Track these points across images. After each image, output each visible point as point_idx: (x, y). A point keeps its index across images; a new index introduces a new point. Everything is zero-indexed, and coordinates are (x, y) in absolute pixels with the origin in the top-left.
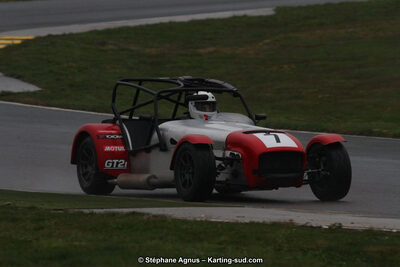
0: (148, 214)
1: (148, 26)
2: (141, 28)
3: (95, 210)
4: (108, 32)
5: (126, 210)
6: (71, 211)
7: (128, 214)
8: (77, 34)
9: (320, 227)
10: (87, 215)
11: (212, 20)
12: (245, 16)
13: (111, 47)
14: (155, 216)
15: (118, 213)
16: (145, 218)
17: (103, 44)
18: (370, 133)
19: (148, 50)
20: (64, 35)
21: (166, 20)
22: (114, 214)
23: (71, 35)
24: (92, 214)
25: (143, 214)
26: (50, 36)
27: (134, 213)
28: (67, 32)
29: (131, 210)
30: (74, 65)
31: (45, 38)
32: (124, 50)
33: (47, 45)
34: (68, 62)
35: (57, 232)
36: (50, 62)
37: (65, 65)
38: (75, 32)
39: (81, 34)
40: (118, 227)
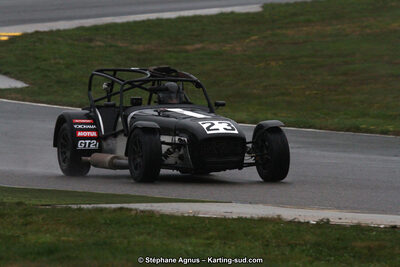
0: (136, 210)
1: (135, 23)
2: (128, 24)
3: (82, 206)
4: (96, 28)
5: (113, 206)
6: (59, 207)
7: (115, 210)
8: (65, 31)
9: (308, 222)
10: (74, 210)
11: (200, 17)
12: (232, 13)
13: (101, 44)
14: (142, 211)
15: (106, 209)
16: (133, 213)
17: (91, 40)
18: (357, 130)
19: (135, 47)
20: (51, 32)
21: (153, 16)
22: (102, 210)
23: (58, 31)
24: (80, 209)
25: (131, 210)
26: (37, 32)
27: (121, 209)
28: (54, 29)
29: (119, 205)
30: (61, 61)
31: (32, 34)
32: (111, 46)
33: (35, 42)
34: (55, 58)
35: (45, 227)
36: (37, 58)
37: (53, 61)
38: (62, 28)
39: (68, 30)
40: (106, 223)
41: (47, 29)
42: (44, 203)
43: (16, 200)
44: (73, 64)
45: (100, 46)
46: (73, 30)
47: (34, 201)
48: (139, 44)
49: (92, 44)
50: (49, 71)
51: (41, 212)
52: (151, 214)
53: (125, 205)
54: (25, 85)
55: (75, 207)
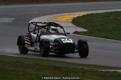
0: (120, 72)
3: (102, 70)
4: (111, 13)
5: (112, 71)
6: (95, 70)
7: (113, 72)
8: (101, 13)
13: (112, 18)
15: (110, 71)
17: (109, 17)
20: (96, 13)
22: (108, 72)
23: (99, 13)
24: (101, 71)
25: (118, 72)
26: (92, 14)
27: (115, 72)
28: (97, 13)
29: (114, 70)
30: (99, 23)
31: (90, 14)
32: (116, 19)
33: (91, 17)
34: (97, 22)
35: (90, 77)
36: (91, 22)
37: (96, 23)
38: (100, 13)
39: (102, 13)
40: (109, 76)
41: (95, 13)
42: (90, 69)
43: (81, 68)
44: (103, 24)
45: (112, 19)
46: (104, 13)
47: (87, 68)
49: (110, 18)
50: (95, 26)
51: (89, 72)
53: (117, 71)
54: (87, 31)
55: (100, 70)
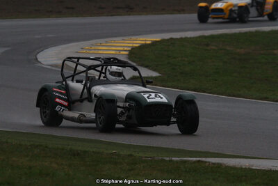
0: (209, 162)
1: (240, 33)
2: (235, 34)
3: (173, 159)
4: (212, 37)
5: (195, 159)
6: (156, 158)
7: (195, 162)
8: (191, 38)
10: (167, 161)
13: (213, 47)
14: (213, 164)
15: (189, 161)
16: (207, 164)
17: (208, 45)
19: (238, 50)
20: (181, 38)
21: (253, 29)
22: (185, 162)
23: (186, 38)
24: (170, 161)
25: (206, 162)
26: (171, 39)
27: (199, 161)
28: (184, 37)
29: (198, 159)
30: (186, 59)
31: (168, 40)
32: (222, 50)
33: (169, 46)
34: (182, 57)
35: (143, 172)
36: (169, 57)
37: (180, 59)
38: (189, 36)
39: (193, 38)
40: (186, 171)
41: (178, 37)
42: (147, 156)
43: (129, 153)
44: (194, 61)
45: (213, 49)
46: (197, 37)
47: (141, 154)
48: (241, 48)
49: (209, 48)
50: (176, 65)
51: (144, 162)
52: (219, 166)
53: (204, 159)
54: (158, 75)
55: (168, 159)
